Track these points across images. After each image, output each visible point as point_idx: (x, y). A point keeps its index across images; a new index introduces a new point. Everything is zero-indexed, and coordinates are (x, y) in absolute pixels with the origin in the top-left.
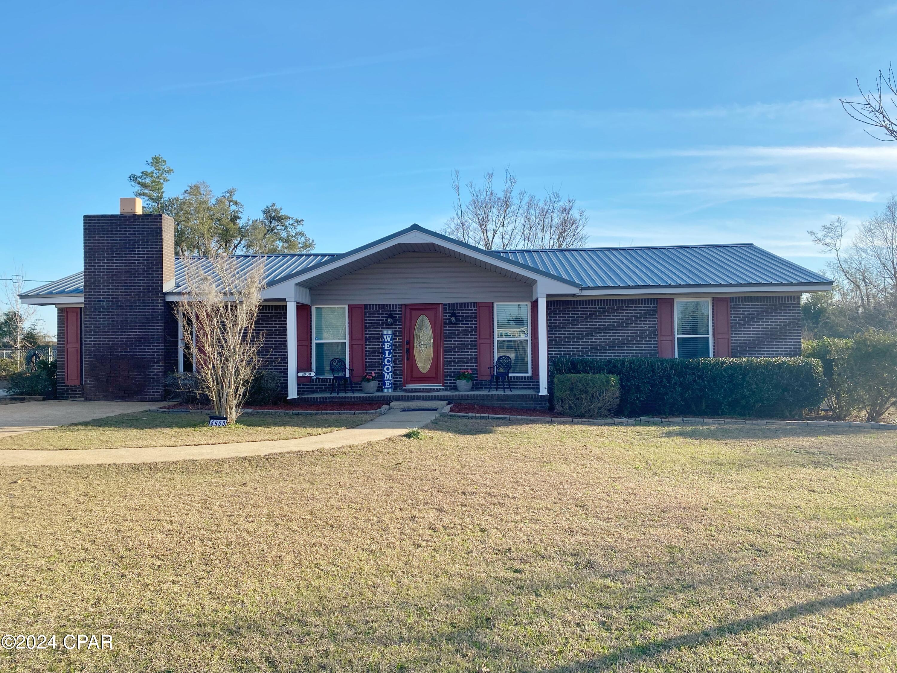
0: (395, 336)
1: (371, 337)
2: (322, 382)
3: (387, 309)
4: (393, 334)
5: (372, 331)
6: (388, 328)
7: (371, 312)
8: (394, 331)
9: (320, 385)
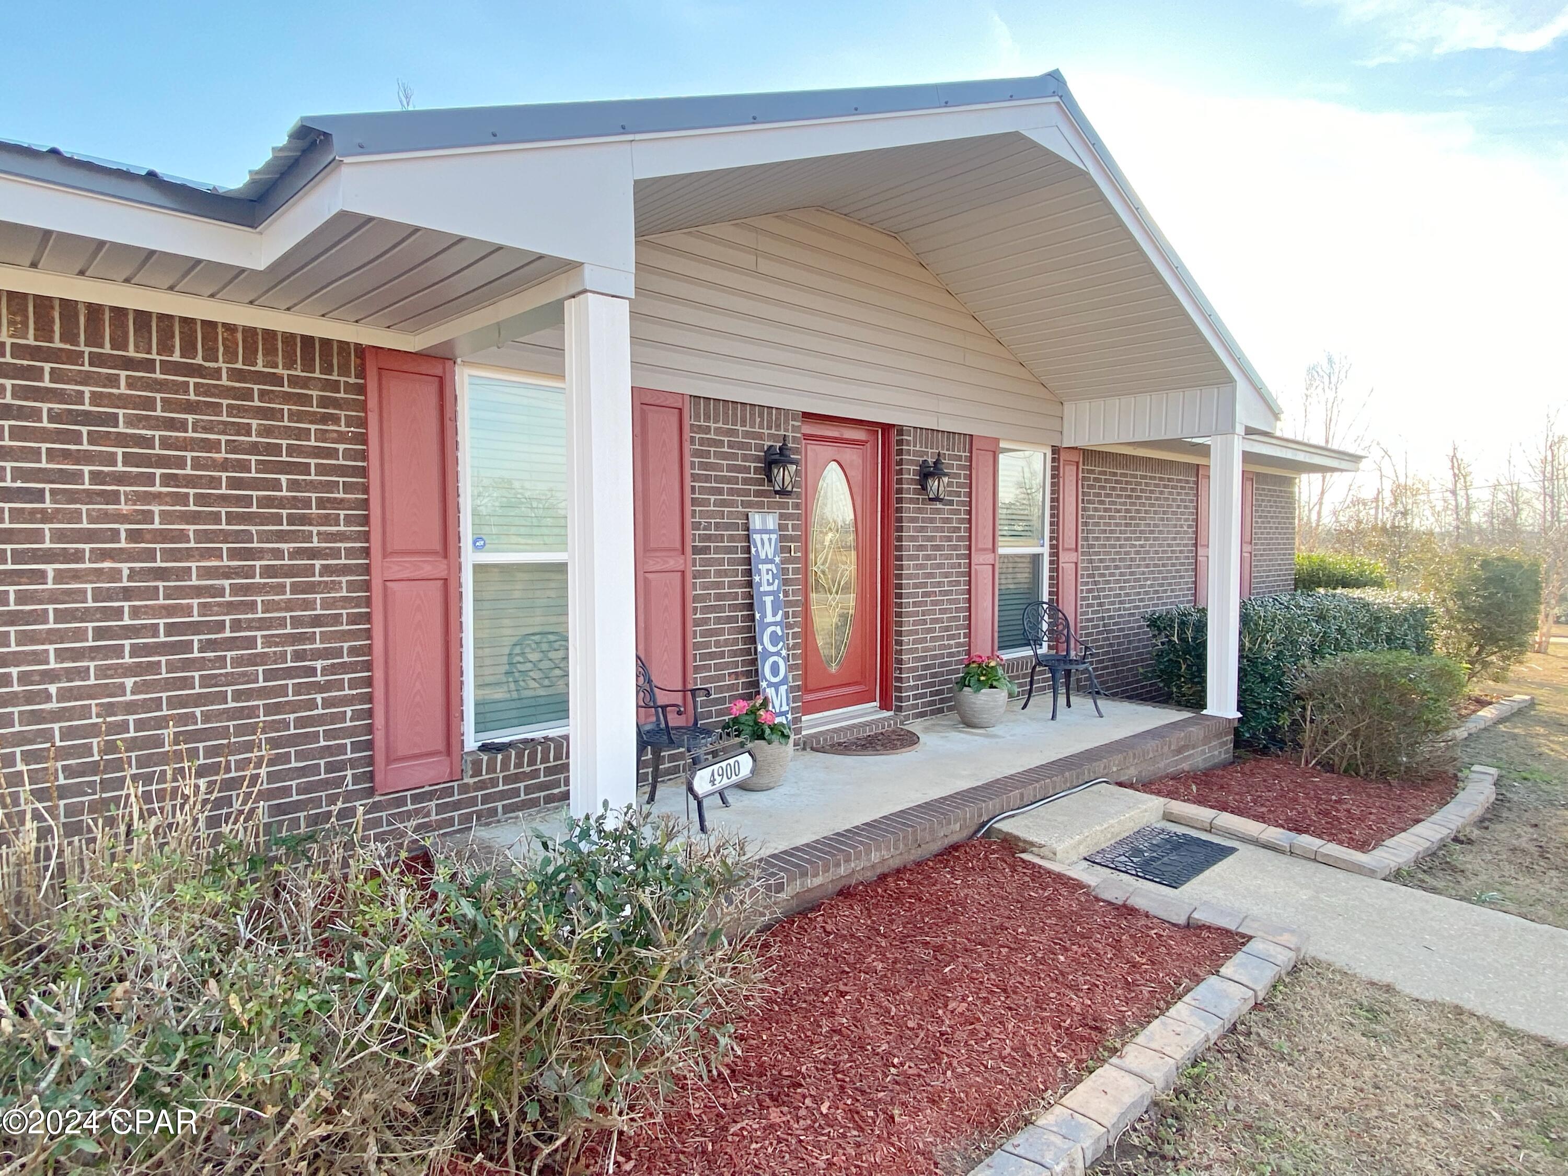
0: (782, 538)
1: (709, 538)
2: (519, 765)
3: (761, 427)
4: (782, 527)
5: (711, 515)
6: (760, 505)
7: (707, 430)
8: (782, 516)
9: (507, 780)
